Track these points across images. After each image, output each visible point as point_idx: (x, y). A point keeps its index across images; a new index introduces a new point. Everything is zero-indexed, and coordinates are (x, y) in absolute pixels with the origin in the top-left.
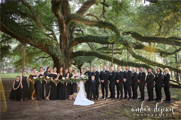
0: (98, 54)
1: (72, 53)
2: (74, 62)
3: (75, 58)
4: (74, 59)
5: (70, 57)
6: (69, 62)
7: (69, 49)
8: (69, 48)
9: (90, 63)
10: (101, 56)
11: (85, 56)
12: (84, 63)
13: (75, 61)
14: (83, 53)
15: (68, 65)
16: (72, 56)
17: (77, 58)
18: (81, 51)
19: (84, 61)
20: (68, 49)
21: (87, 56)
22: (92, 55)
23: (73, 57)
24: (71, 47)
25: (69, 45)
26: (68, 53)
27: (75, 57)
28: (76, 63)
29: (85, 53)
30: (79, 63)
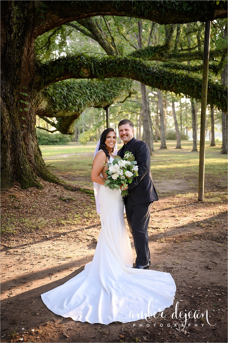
0: (144, 66)
1: (36, 65)
2: (44, 105)
3: (50, 90)
4: (45, 94)
5: (30, 85)
6: (25, 106)
7: (20, 49)
8: (22, 44)
9: (106, 108)
10: (157, 78)
11: (91, 76)
12: (82, 108)
13: (52, 102)
14: (82, 65)
15: (20, 117)
16: (38, 78)
17: (55, 88)
18: (73, 58)
19: (85, 100)
20: (18, 48)
21: (96, 77)
22: (120, 75)
23: (40, 83)
24: (31, 41)
25: (19, 29)
26: (19, 65)
27: (47, 83)
28: (55, 107)
29: (88, 67)
30: (66, 110)
